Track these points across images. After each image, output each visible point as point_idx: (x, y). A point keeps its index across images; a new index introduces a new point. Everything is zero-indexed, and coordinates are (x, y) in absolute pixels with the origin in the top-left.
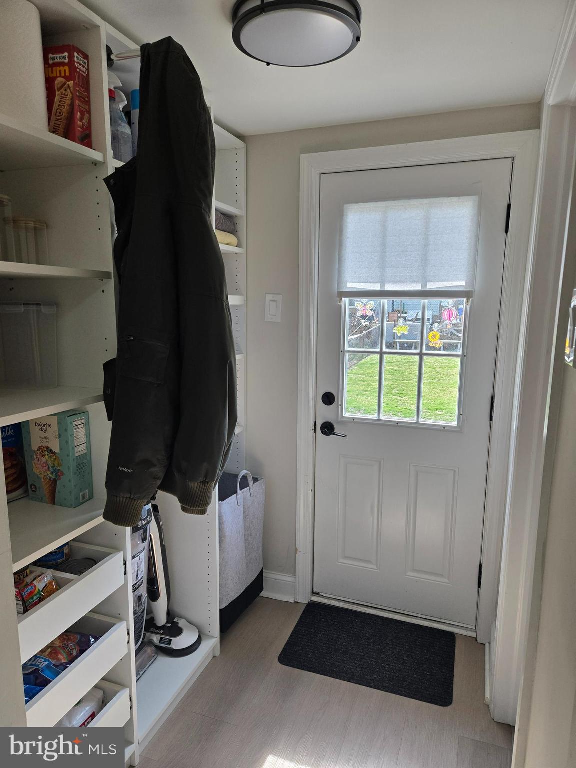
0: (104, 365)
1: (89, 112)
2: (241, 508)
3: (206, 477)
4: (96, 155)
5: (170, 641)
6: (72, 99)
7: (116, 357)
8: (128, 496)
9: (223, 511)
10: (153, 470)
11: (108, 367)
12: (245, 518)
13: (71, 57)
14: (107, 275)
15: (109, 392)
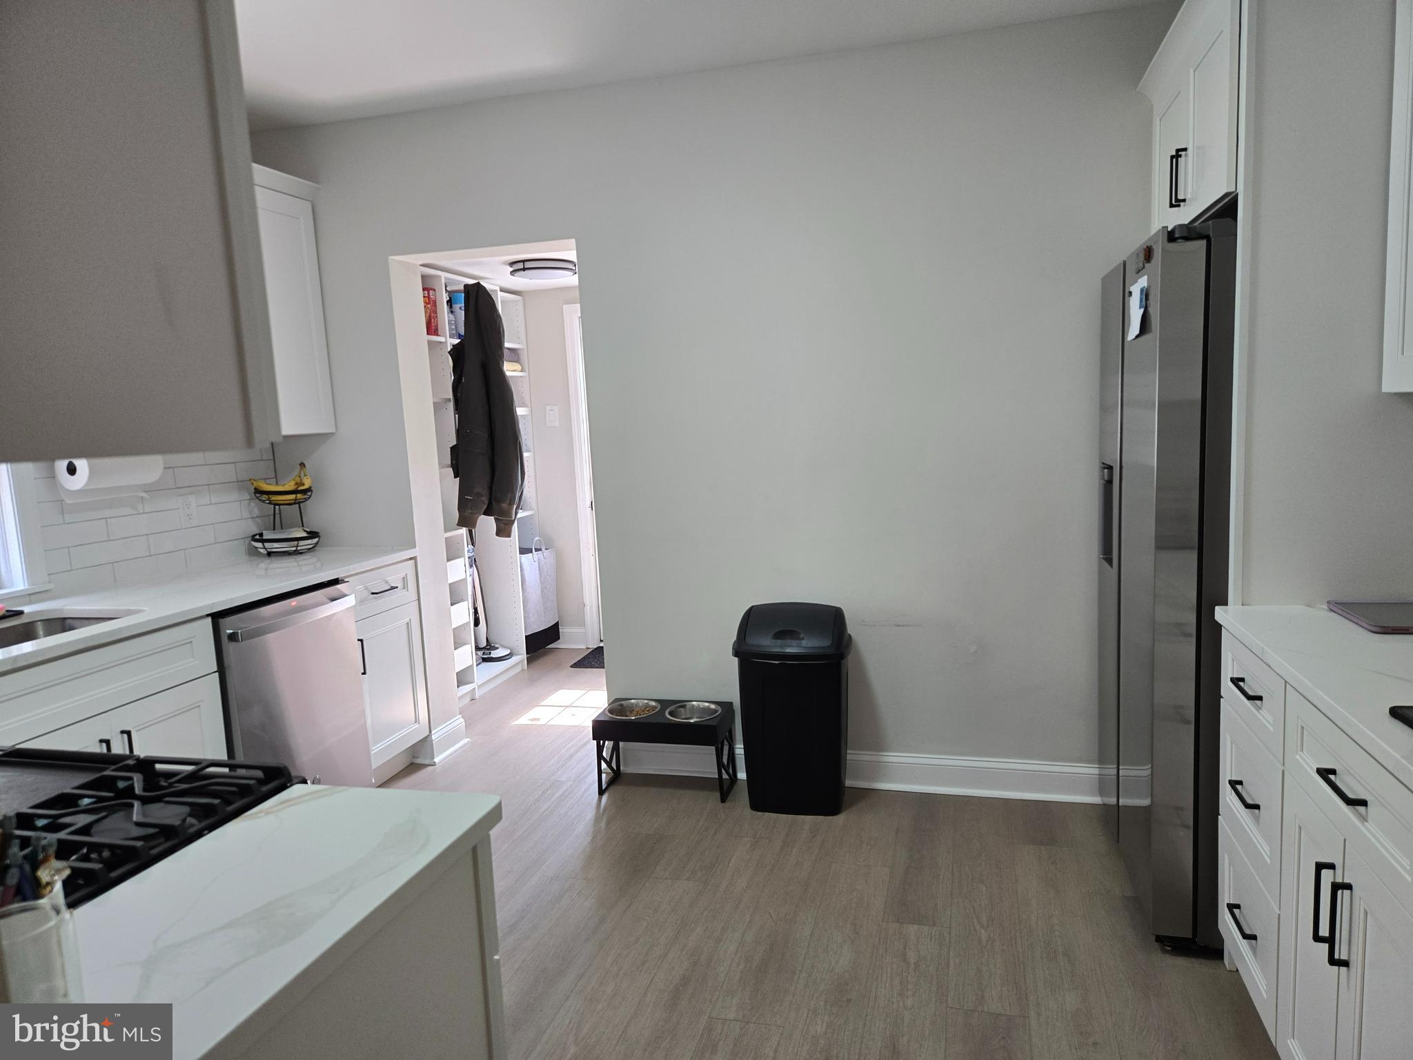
0: (451, 448)
1: (437, 317)
2: (537, 563)
3: (510, 501)
4: (442, 339)
5: (490, 653)
6: (430, 313)
7: (455, 443)
8: (471, 511)
9: (522, 561)
10: (483, 498)
11: (453, 449)
12: (540, 574)
13: (428, 293)
14: (449, 400)
15: (454, 462)
